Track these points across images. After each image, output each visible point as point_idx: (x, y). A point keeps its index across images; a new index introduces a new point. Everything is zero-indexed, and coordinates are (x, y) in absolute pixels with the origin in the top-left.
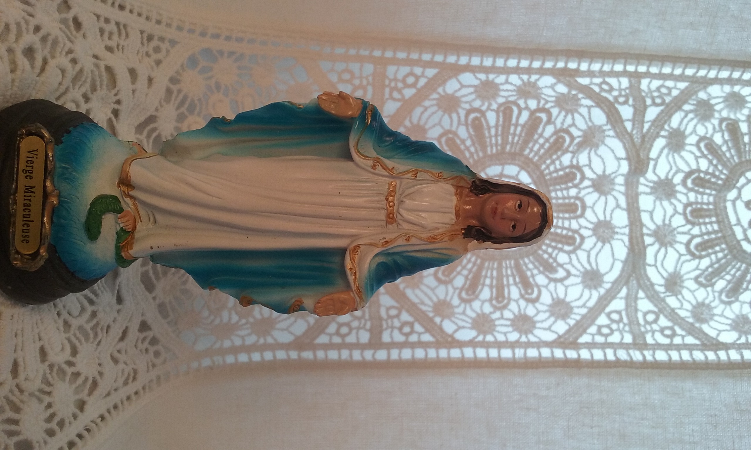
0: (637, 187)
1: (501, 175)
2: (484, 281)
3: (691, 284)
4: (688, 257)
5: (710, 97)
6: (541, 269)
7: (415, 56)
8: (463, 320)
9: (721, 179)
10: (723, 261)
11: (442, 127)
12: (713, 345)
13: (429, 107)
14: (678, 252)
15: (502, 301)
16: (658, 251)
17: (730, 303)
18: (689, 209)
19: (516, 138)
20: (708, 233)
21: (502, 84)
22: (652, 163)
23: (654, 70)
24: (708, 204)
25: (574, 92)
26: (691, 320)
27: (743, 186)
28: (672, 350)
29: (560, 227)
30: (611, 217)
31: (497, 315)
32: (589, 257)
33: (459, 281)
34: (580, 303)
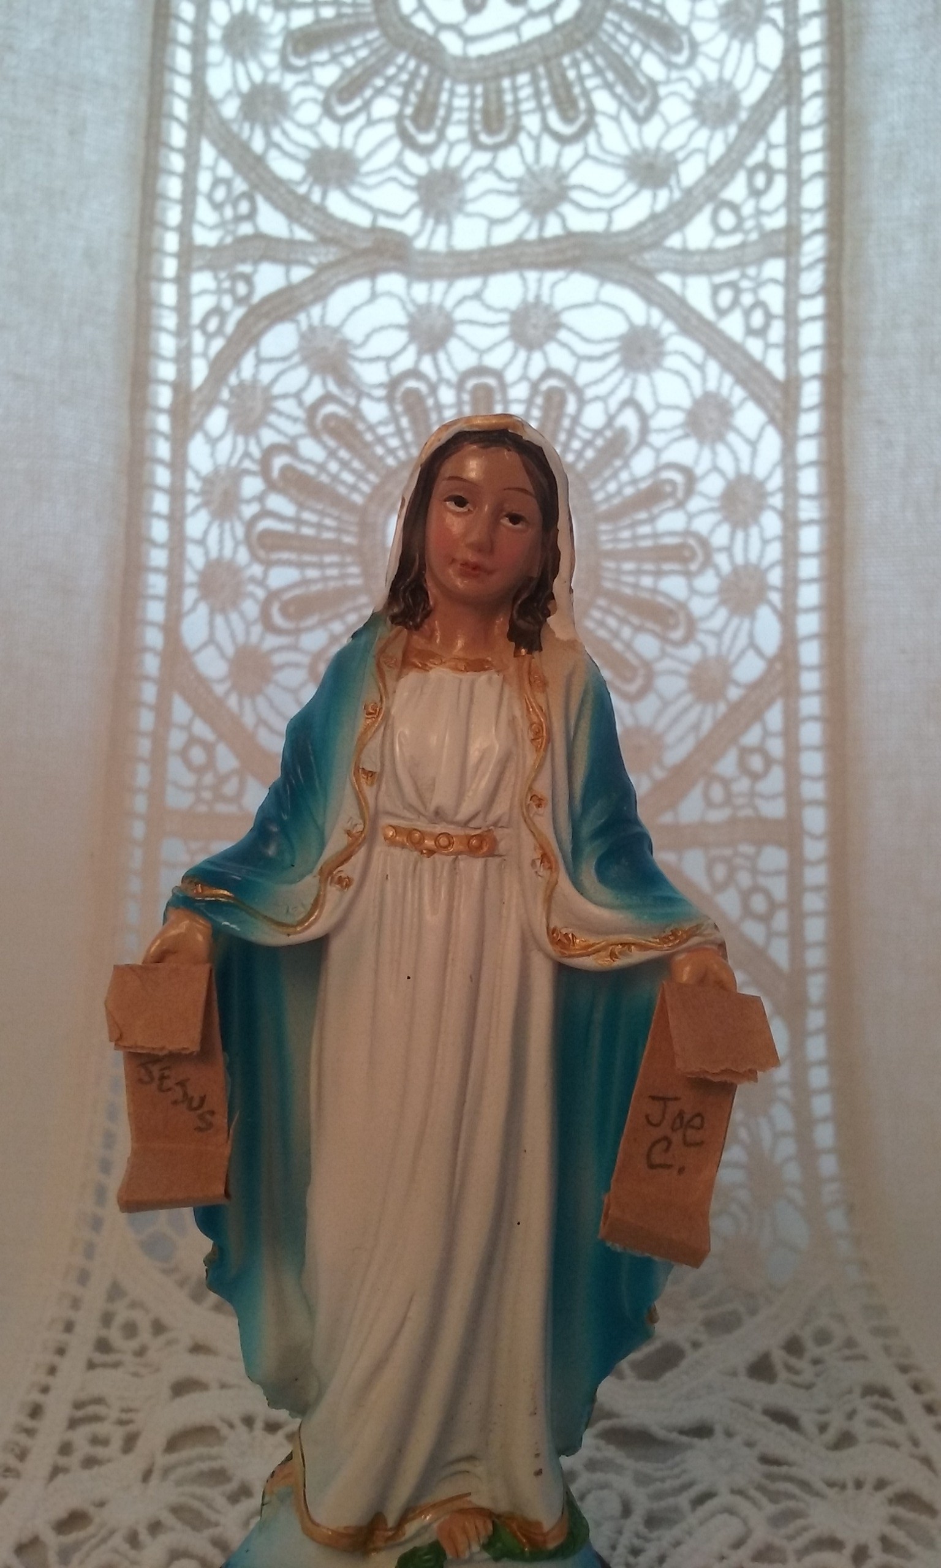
0: (436, 254)
2: (647, 590)
3: (652, 132)
4: (591, 138)
5: (234, 91)
6: (618, 463)
7: (144, 746)
8: (735, 636)
9: (418, 68)
10: (600, 61)
11: (304, 685)
12: (788, 80)
13: (257, 714)
14: (578, 163)
15: (692, 549)
16: (578, 206)
17: (694, 46)
18: (484, 138)
19: (328, 522)
20: (537, 95)
21: (207, 553)
22: (383, 222)
23: (174, 216)
24: (472, 96)
25: (225, 394)
26: (733, 130)
27: (432, 19)
28: (799, 172)
30: (503, 310)
31: (722, 560)
32: (590, 359)
33: (647, 645)
34: (694, 376)
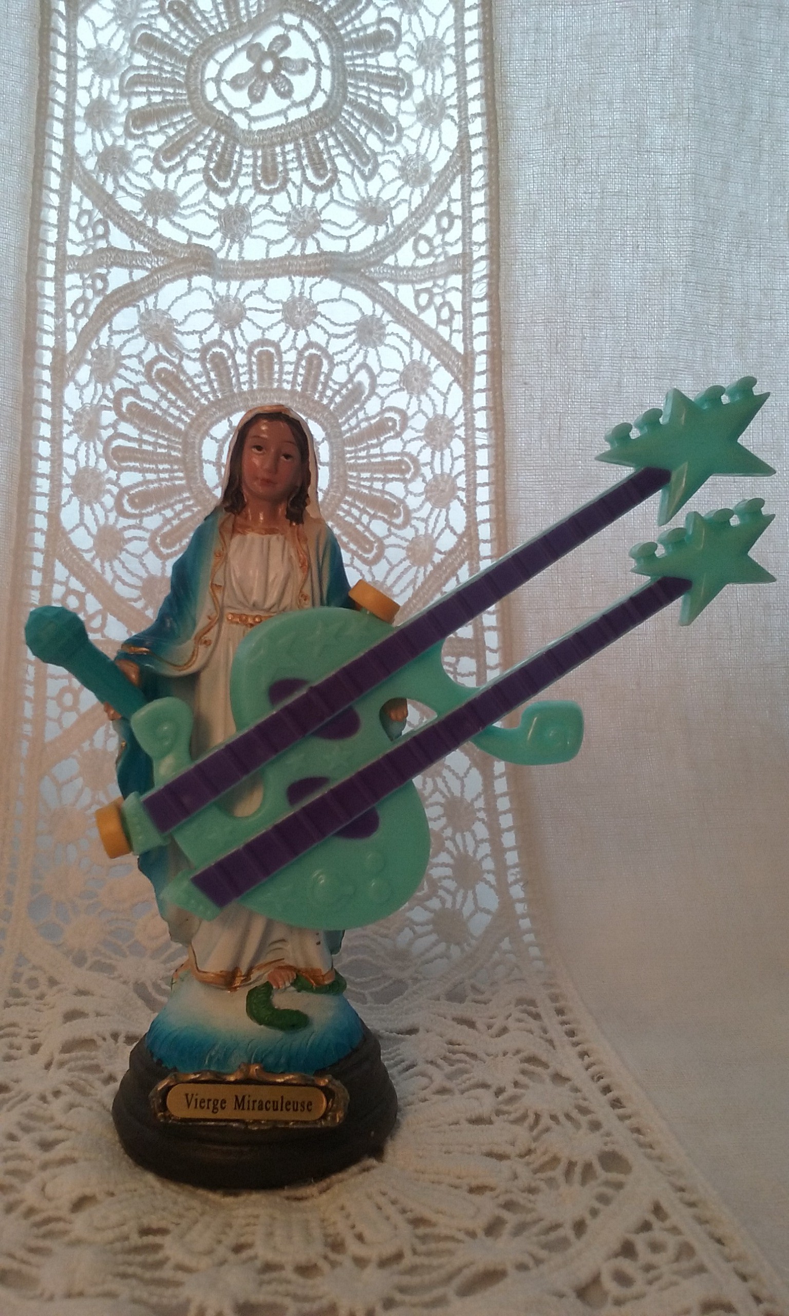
0: (233, 262)
1: (218, 464)
2: (377, 490)
3: (374, 186)
4: (335, 188)
5: (93, 151)
6: (356, 406)
7: (35, 596)
8: (437, 521)
9: (218, 137)
10: (340, 137)
11: (146, 552)
12: (462, 157)
13: (114, 572)
14: (327, 204)
15: (407, 463)
16: (328, 233)
17: (400, 130)
18: (263, 186)
19: (160, 441)
20: (299, 158)
21: (77, 465)
22: (195, 240)
23: (52, 236)
24: (255, 157)
25: (89, 356)
26: (426, 188)
27: (228, 105)
28: (470, 218)
29: (295, 378)
30: (278, 302)
31: (426, 471)
32: (337, 336)
33: (379, 528)
34: (405, 350)
